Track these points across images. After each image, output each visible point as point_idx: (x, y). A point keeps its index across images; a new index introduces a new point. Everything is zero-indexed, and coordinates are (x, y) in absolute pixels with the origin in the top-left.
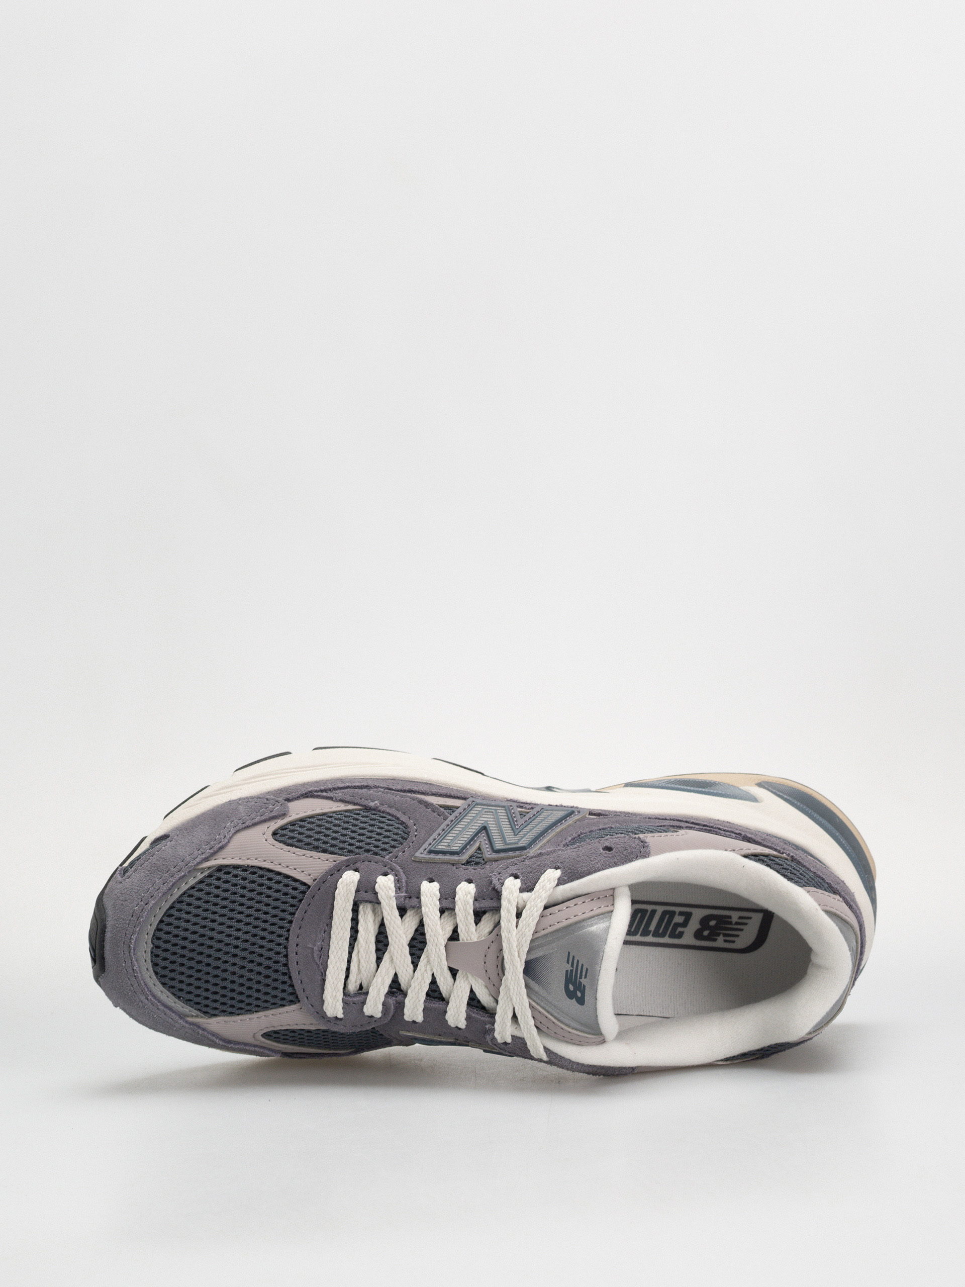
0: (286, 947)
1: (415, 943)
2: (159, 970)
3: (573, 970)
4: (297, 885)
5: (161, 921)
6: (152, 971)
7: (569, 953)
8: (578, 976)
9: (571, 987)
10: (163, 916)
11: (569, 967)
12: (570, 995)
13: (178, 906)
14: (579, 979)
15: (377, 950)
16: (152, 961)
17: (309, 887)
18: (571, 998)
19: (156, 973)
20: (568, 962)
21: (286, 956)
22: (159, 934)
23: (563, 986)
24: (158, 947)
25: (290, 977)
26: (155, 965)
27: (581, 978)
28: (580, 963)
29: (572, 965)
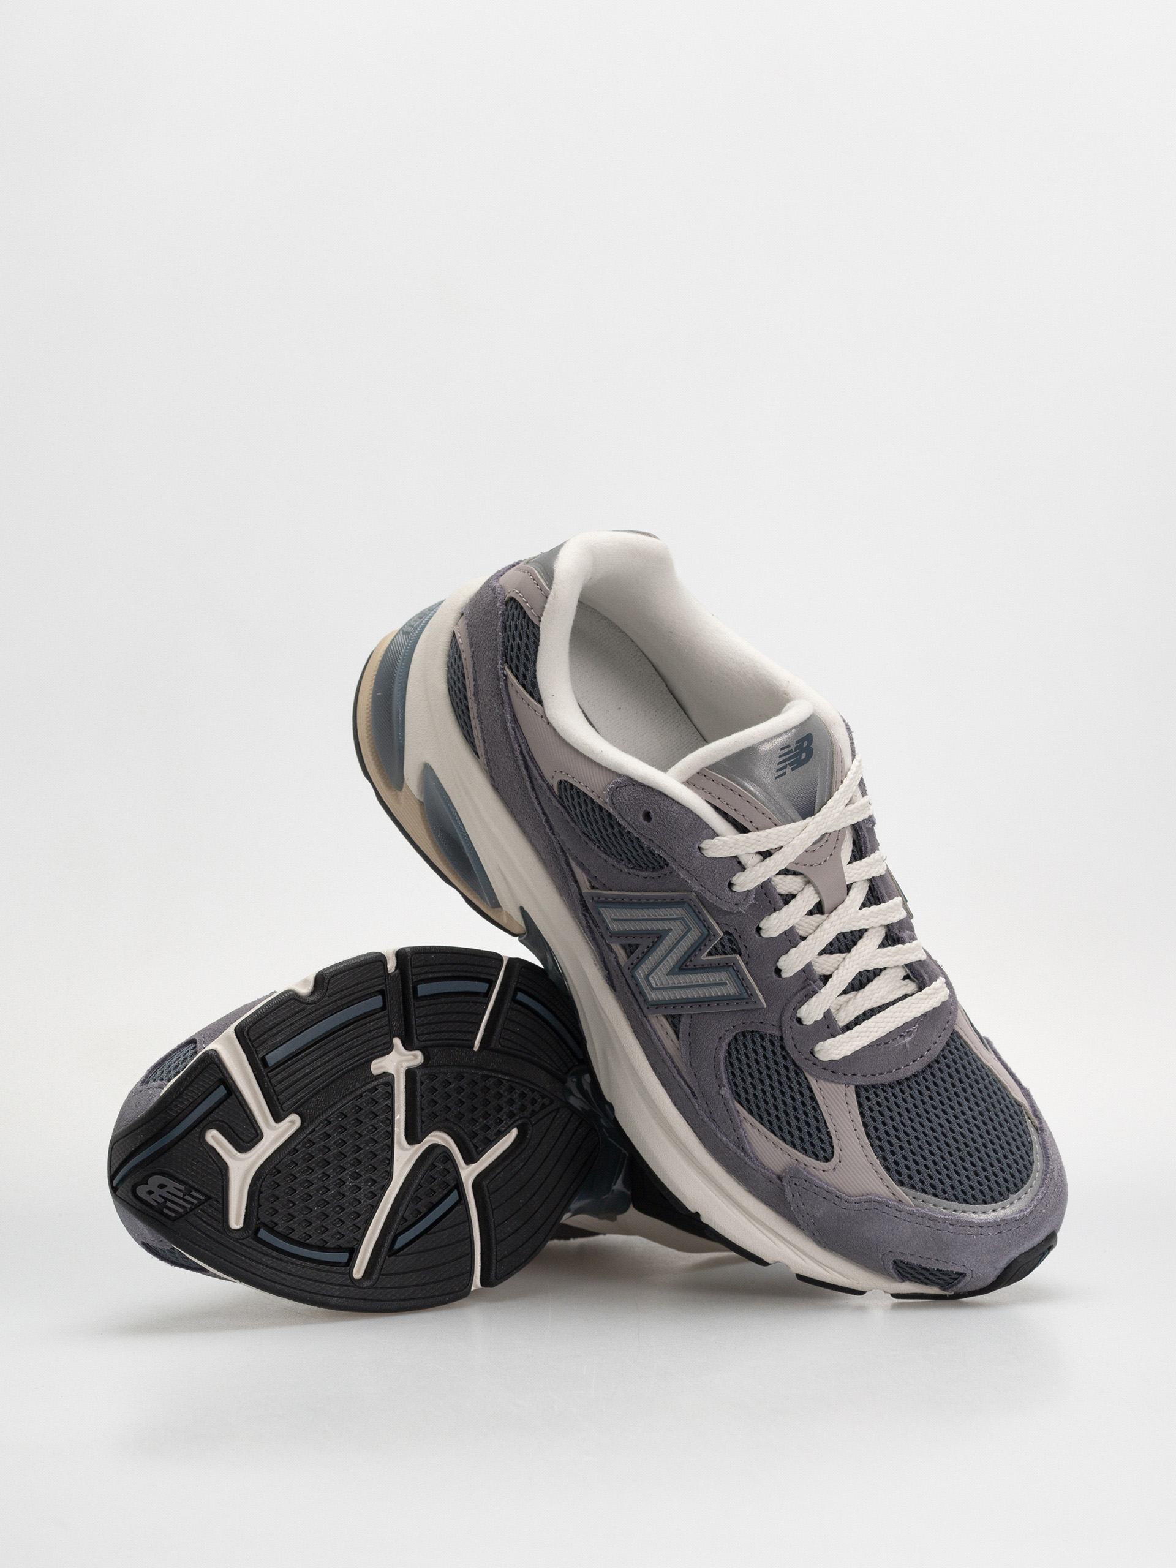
0: (923, 1071)
1: (843, 948)
2: (1024, 1175)
3: (789, 764)
4: (863, 1100)
5: (985, 1202)
6: (1029, 1181)
7: (776, 778)
8: (791, 754)
9: (804, 756)
10: (979, 1204)
11: (789, 769)
12: (810, 752)
13: (961, 1196)
14: (793, 752)
15: (869, 980)
16: (1022, 1187)
17: (857, 1087)
18: (812, 750)
19: (1028, 1176)
20: (784, 774)
21: (930, 1066)
22: (997, 1195)
23: (806, 765)
24: (1008, 1190)
25: (943, 1050)
26: (1023, 1182)
27: (792, 750)
28: (781, 759)
29: (785, 767)
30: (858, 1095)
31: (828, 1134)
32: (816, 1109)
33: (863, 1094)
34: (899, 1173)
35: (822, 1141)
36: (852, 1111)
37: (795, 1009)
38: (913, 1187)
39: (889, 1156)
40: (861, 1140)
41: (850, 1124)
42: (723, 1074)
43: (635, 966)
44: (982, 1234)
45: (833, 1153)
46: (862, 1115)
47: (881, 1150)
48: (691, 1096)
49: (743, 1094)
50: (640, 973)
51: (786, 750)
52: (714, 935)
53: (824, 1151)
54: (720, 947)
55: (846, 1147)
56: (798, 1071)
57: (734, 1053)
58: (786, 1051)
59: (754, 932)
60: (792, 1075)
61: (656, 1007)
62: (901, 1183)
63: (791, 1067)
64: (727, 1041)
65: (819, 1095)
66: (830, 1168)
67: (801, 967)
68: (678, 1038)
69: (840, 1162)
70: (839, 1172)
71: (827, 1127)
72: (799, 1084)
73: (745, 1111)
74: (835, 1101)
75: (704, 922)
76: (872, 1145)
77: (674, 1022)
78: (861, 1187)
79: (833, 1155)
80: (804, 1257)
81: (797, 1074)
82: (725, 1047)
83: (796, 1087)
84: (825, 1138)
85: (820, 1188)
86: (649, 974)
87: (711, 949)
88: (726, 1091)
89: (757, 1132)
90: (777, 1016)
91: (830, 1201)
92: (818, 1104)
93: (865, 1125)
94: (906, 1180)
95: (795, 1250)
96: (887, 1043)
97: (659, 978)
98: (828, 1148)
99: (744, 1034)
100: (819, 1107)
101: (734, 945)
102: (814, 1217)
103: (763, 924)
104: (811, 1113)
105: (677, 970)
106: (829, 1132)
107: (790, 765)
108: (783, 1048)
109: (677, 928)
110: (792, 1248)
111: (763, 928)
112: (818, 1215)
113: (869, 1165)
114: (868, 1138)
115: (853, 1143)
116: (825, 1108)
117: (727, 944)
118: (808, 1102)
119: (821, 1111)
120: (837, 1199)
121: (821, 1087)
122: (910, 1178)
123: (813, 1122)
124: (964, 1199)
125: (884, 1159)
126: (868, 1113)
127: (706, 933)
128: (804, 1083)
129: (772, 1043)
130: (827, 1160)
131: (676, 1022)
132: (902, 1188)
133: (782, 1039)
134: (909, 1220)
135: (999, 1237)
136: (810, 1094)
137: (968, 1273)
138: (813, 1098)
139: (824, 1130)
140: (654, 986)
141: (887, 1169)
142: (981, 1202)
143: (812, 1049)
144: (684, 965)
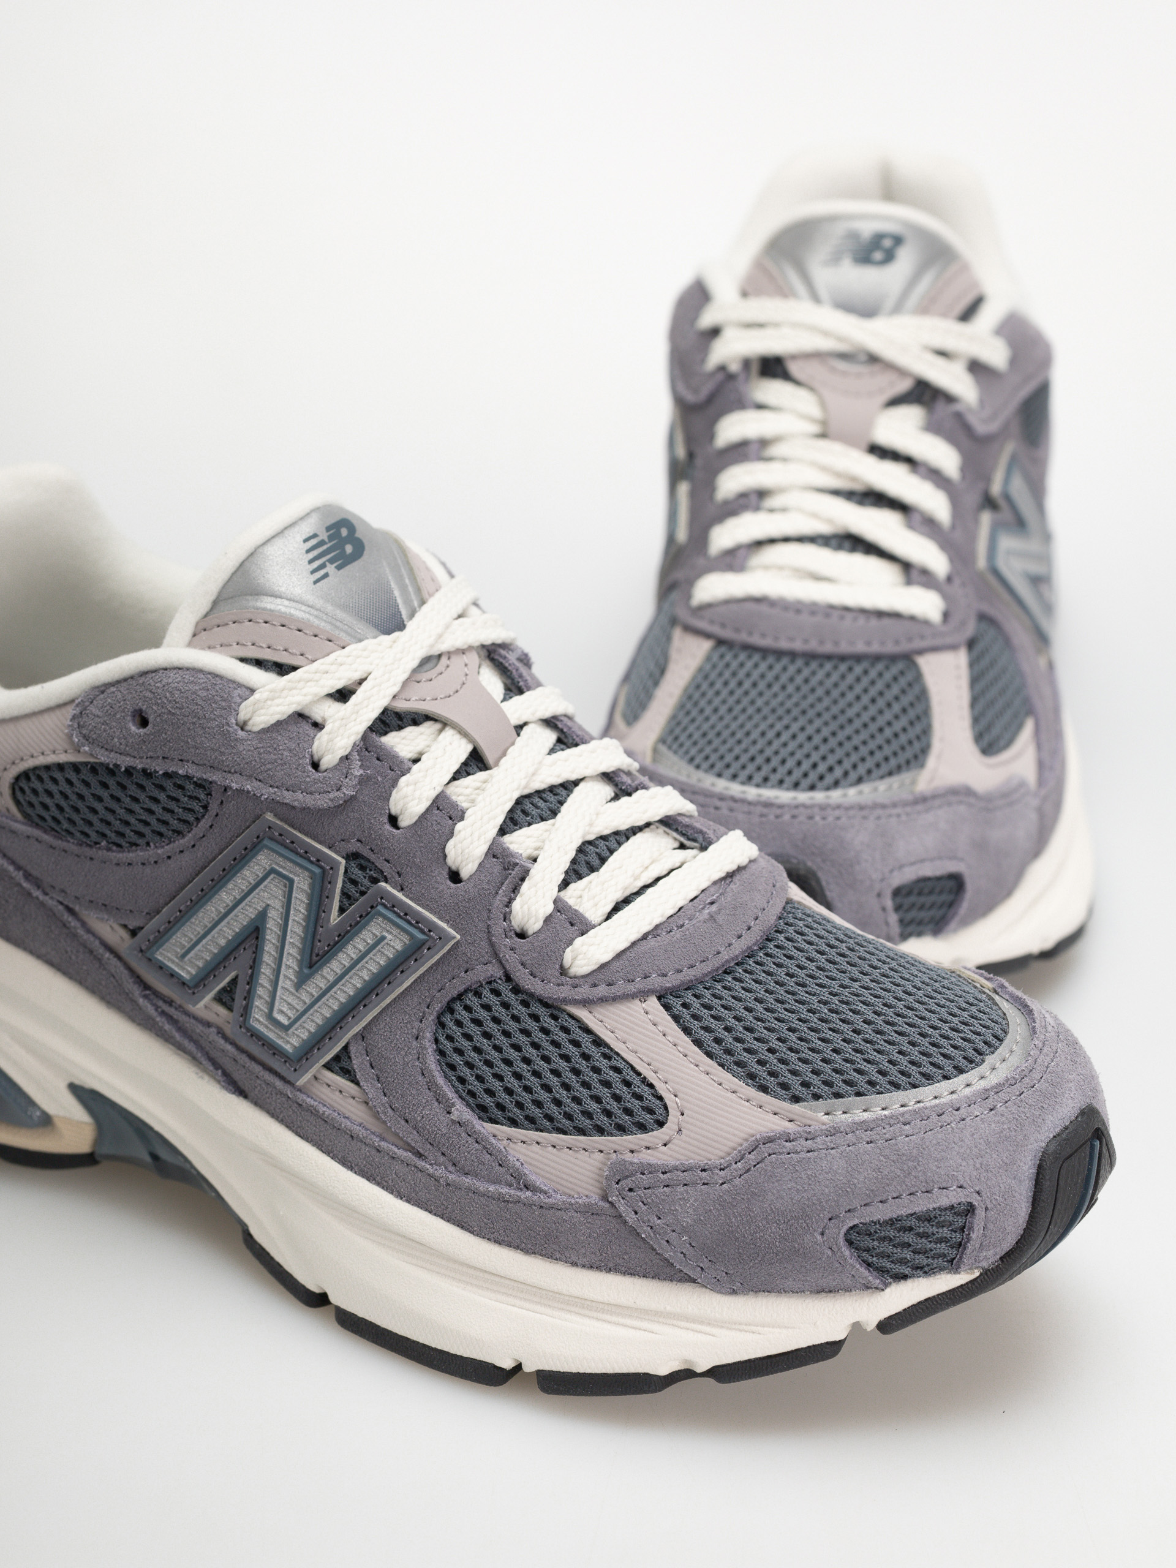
0: (761, 947)
1: (547, 813)
2: (997, 1031)
4: (679, 1011)
5: (947, 1077)
6: (1009, 1037)
7: (315, 582)
8: (327, 547)
10: (939, 1082)
11: (330, 568)
13: (903, 1080)
14: (329, 542)
16: (1000, 1043)
17: (659, 996)
19: (1005, 1032)
20: (326, 575)
22: (962, 1063)
24: (979, 1052)
26: (998, 1036)
28: (311, 555)
29: (323, 566)
30: (667, 1007)
31: (644, 1080)
32: (609, 1054)
33: (676, 1003)
34: (785, 1086)
35: (639, 1097)
36: (667, 1031)
37: (506, 917)
38: (817, 1097)
39: (757, 1069)
40: (700, 1065)
41: (673, 1050)
42: (445, 1088)
43: (246, 1012)
44: (963, 1120)
45: (666, 1108)
46: (687, 1031)
47: (739, 1066)
48: (414, 1159)
49: (488, 1100)
50: (258, 1019)
51: (313, 542)
52: (332, 868)
53: (651, 1111)
54: (352, 890)
55: (682, 1085)
56: (556, 1012)
57: (448, 1046)
58: (525, 992)
59: (388, 827)
60: (550, 1023)
61: (305, 1058)
62: (796, 1099)
63: (541, 1011)
64: (429, 1035)
65: (605, 1031)
66: (672, 1133)
67: (484, 848)
68: (357, 1083)
69: (682, 1114)
70: (688, 1129)
71: (639, 1074)
72: (566, 1030)
73: (504, 1128)
74: (632, 1029)
75: (306, 855)
76: (722, 1065)
77: (341, 1065)
78: (734, 1135)
79: (668, 1112)
80: (708, 1329)
81: (555, 1018)
82: (430, 1048)
83: (562, 1037)
84: (645, 1091)
85: (670, 1171)
86: (271, 1009)
87: (340, 901)
88: (461, 1111)
89: (536, 1147)
90: (484, 944)
91: (695, 1184)
92: (609, 1048)
93: (698, 1043)
94: (799, 1090)
95: (688, 1325)
96: (682, 926)
97: (286, 1006)
98: (655, 1103)
99: (449, 1009)
100: (612, 1050)
101: (370, 870)
102: (685, 1230)
103: (395, 806)
104: (603, 1064)
105: (306, 971)
106: (645, 1078)
107: (331, 561)
108: (516, 990)
109: (271, 896)
110: (683, 1324)
111: (398, 812)
112: (687, 1221)
113: (730, 1095)
114: (712, 1059)
115: (689, 1075)
116: (623, 1046)
117: (357, 873)
118: (594, 1051)
119: (618, 1054)
120: (704, 1174)
121: (601, 1017)
122: (806, 1084)
123: (613, 1076)
124: (910, 1083)
125: (752, 1076)
126: (695, 1025)
127: (317, 870)
128: (572, 1025)
129: (496, 993)
130: (661, 1124)
131: (344, 1064)
132: (801, 1104)
133: (508, 978)
134: (833, 1146)
135: (996, 1115)
136: (591, 1038)
137: (975, 1200)
138: (598, 1042)
139: (636, 1081)
140: (286, 1022)
141: (764, 1089)
142: (940, 1077)
143: (562, 966)
144: (314, 955)
